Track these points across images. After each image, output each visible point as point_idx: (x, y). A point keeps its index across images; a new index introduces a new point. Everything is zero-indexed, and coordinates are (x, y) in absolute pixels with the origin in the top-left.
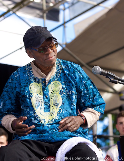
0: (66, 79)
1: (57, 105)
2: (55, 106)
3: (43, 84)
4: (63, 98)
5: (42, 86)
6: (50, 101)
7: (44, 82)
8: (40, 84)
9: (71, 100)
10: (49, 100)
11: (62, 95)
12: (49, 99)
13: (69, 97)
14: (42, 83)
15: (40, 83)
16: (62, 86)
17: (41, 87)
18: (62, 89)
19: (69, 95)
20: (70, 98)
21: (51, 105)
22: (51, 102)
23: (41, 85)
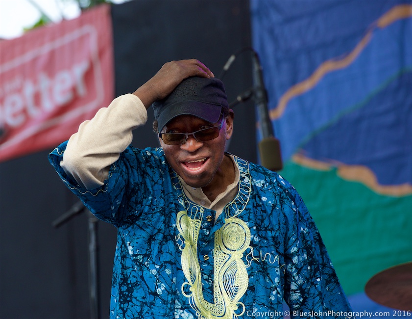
0: (259, 219)
1: (234, 292)
2: (229, 293)
3: (206, 224)
4: (250, 272)
5: (201, 228)
6: (215, 274)
7: (209, 220)
8: (199, 220)
9: (270, 279)
10: (211, 269)
11: (250, 263)
12: (212, 266)
13: (266, 269)
14: (204, 221)
15: (197, 218)
16: (252, 236)
17: (198, 229)
18: (251, 248)
19: (266, 264)
20: (268, 271)
21: (218, 284)
22: (218, 279)
23: (200, 224)
